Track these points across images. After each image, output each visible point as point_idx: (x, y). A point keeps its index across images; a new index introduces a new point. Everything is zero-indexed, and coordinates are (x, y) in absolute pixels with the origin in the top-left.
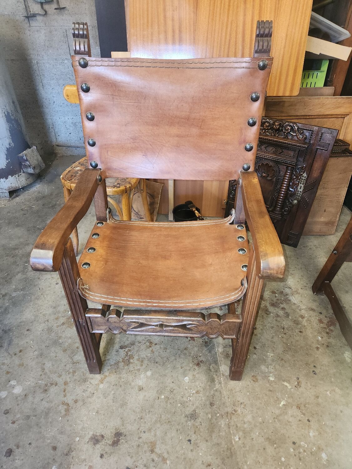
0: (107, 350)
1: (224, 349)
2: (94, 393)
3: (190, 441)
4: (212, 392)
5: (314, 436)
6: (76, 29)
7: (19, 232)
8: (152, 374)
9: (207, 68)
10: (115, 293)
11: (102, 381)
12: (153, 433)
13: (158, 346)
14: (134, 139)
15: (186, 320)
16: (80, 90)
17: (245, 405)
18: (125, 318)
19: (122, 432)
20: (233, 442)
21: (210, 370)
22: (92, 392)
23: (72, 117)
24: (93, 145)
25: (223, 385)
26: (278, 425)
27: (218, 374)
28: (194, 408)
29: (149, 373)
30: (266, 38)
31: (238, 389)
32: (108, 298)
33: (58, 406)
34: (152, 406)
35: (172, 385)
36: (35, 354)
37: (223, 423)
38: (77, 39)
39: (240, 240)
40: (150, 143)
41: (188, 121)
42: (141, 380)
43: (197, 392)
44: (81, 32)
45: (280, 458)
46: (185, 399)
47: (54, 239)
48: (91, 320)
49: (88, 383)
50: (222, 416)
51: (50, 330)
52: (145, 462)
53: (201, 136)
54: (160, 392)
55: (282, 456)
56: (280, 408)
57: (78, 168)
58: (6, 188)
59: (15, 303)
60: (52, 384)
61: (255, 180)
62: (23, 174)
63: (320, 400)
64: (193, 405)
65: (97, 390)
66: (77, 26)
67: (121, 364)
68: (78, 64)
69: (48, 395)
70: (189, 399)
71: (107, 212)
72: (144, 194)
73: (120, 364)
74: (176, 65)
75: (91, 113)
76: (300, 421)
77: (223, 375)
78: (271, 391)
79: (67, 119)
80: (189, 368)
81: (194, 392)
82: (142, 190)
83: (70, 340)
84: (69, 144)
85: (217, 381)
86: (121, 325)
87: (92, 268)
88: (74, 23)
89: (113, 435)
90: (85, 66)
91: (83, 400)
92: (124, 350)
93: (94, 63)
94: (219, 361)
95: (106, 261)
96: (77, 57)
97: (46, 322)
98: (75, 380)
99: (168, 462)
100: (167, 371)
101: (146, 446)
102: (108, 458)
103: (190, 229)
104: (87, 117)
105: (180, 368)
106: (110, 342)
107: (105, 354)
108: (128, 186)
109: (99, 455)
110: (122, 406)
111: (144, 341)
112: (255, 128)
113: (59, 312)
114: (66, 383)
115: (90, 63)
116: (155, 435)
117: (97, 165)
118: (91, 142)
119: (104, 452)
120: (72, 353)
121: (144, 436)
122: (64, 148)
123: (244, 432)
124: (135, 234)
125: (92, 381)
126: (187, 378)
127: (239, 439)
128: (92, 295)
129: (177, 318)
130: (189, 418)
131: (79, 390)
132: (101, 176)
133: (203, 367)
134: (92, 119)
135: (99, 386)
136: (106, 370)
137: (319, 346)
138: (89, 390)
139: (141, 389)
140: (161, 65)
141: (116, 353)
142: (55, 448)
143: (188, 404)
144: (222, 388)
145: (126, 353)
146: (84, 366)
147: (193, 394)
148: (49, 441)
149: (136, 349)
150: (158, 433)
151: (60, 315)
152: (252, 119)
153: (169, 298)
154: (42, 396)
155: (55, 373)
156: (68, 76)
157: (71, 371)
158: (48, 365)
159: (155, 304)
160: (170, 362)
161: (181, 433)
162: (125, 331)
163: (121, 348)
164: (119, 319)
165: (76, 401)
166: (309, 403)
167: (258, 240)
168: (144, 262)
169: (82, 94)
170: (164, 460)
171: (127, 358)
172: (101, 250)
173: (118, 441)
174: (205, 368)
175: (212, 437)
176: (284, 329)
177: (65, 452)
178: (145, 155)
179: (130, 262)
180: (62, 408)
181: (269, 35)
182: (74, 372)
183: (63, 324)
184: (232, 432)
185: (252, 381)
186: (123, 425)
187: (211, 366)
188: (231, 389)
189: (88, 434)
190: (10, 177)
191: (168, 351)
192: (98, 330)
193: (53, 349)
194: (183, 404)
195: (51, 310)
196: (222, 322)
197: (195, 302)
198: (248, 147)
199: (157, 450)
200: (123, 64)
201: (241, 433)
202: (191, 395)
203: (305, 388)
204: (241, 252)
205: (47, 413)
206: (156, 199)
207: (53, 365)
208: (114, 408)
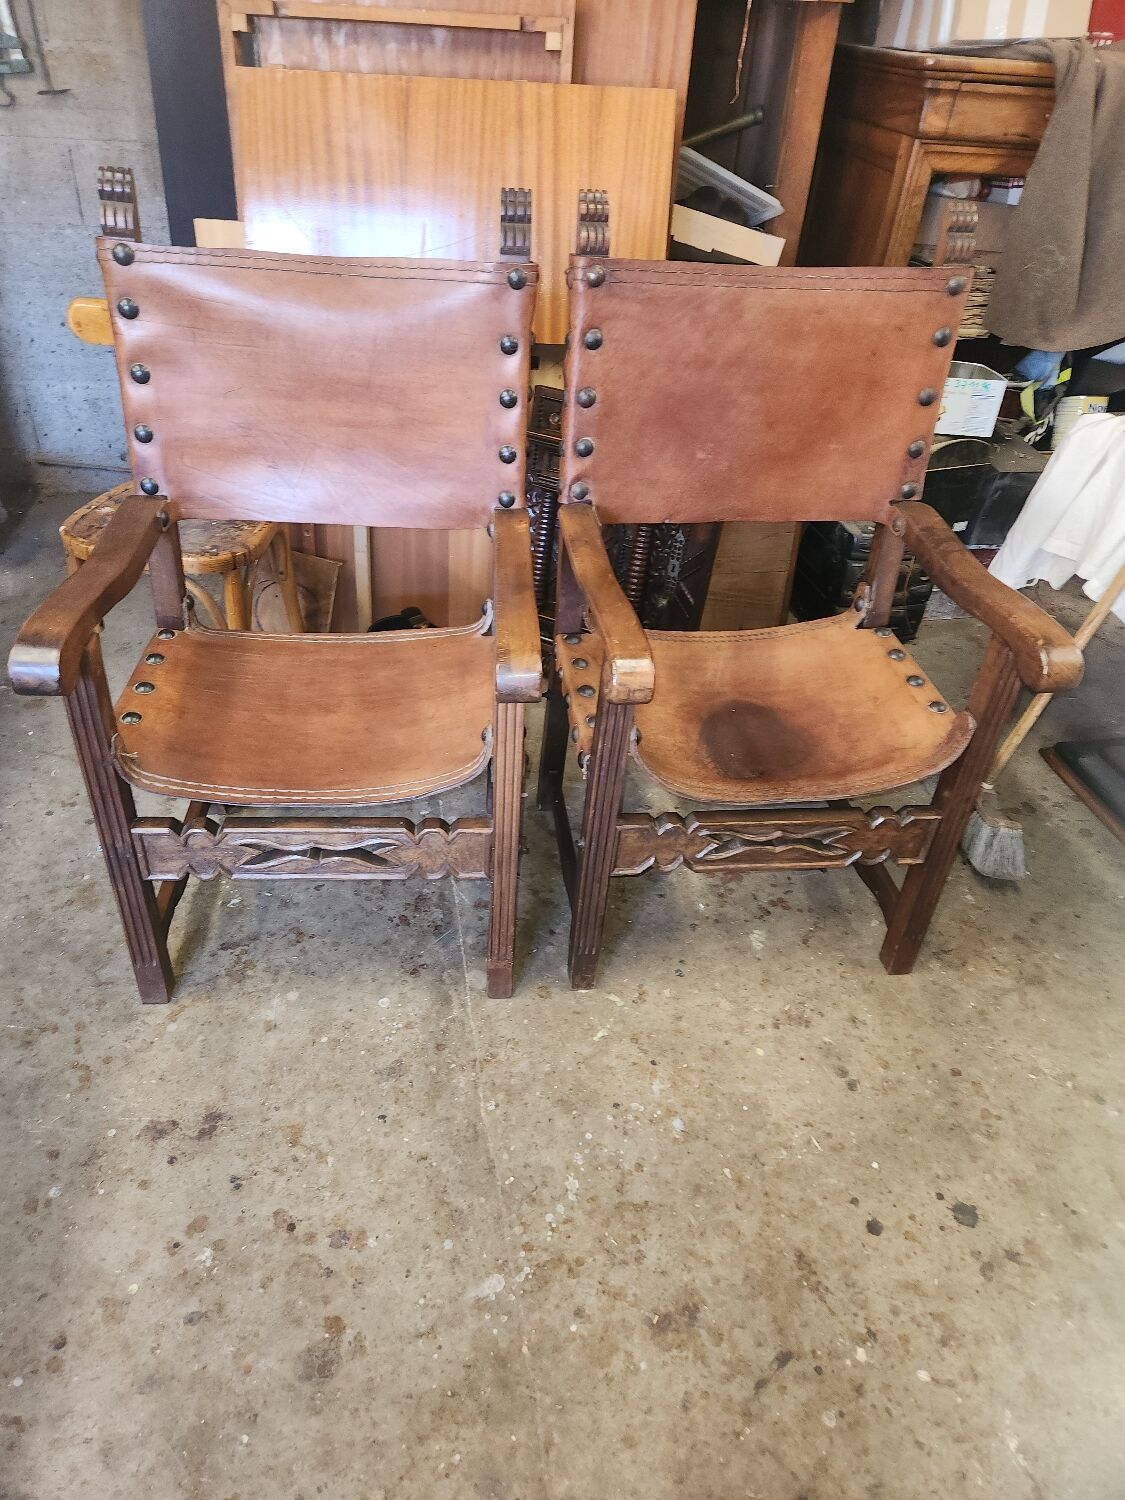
0: (187, 953)
1: (480, 938)
2: (152, 1043)
3: (383, 1117)
4: (443, 1024)
5: (662, 1091)
6: (108, 181)
8: (301, 997)
10: (202, 776)
11: (173, 1018)
12: (297, 1109)
13: (319, 940)
14: (246, 427)
15: (371, 837)
16: (116, 314)
17: (517, 1043)
18: (227, 834)
19: (223, 1110)
20: (483, 1114)
21: (442, 982)
22: (149, 1040)
23: (85, 384)
24: (147, 439)
25: (469, 1010)
26: (585, 1074)
27: (461, 988)
28: (397, 1056)
29: (293, 996)
30: (521, 225)
31: (503, 1014)
32: (185, 786)
33: (62, 1072)
34: (298, 1059)
35: (347, 1016)
37: (461, 1081)
38: (108, 202)
40: (286, 439)
41: (367, 391)
42: (274, 1009)
43: (408, 1026)
44: (118, 189)
45: (583, 1134)
46: (377, 1040)
47: (61, 625)
48: (146, 844)
49: (138, 1023)
50: (462, 1067)
51: (33, 917)
52: (276, 1164)
53: (401, 426)
54: (317, 1032)
55: (588, 1131)
56: (594, 1043)
57: (107, 510)
60: (43, 1030)
61: (523, 527)
63: (684, 1024)
64: (396, 1051)
65: (160, 1035)
66: (109, 175)
67: (224, 982)
68: (111, 257)
69: (35, 1051)
70: (387, 1040)
71: (184, 605)
72: (289, 584)
73: (220, 980)
74: (334, 269)
75: (141, 366)
76: (635, 1064)
77: (471, 989)
78: (578, 1013)
79: (71, 388)
80: (391, 981)
81: (400, 1025)
82: (281, 573)
83: (89, 937)
84: (77, 461)
85: (455, 1003)
86: (219, 855)
87: (146, 723)
88: (101, 169)
89: (201, 1119)
90: (127, 260)
91: (126, 1058)
92: (230, 951)
93: (147, 256)
94: (464, 963)
95: (182, 713)
96: (110, 243)
97: (23, 901)
98: (104, 1018)
99: (330, 1159)
100: (337, 989)
101: (279, 1134)
102: (189, 1163)
103: (392, 647)
104: (133, 374)
105: (370, 981)
107: (182, 963)
108: (240, 552)
109: (166, 1159)
110: (223, 1063)
111: (282, 932)
112: (517, 414)
113: (58, 877)
114: (80, 1026)
115: (138, 256)
116: (302, 1113)
117: (155, 488)
118: (142, 433)
119: (179, 1152)
120: (95, 964)
121: (275, 1117)
122: (62, 470)
123: (508, 1093)
124: (255, 660)
125: (148, 1019)
126: (385, 1000)
127: (497, 1106)
128: (146, 778)
130: (385, 1077)
131: (114, 1040)
132: (167, 514)
133: (426, 977)
134: (144, 379)
135: (165, 1028)
136: (184, 996)
137: (697, 922)
138: (141, 1037)
139: (271, 1027)
140: (302, 267)
141: (211, 959)
142: (54, 1155)
143: (384, 1050)
144: (467, 1015)
145: (235, 958)
146: (129, 989)
147: (398, 1029)
148: (40, 1142)
149: (262, 947)
150: (310, 1108)
151: (60, 883)
152: (508, 391)
153: (330, 785)
154: (18, 1054)
155: (51, 1006)
156: (75, 270)
157: (93, 1000)
158: (32, 992)
159: (297, 797)
160: (345, 970)
161: (363, 1105)
162: (230, 872)
163: (224, 947)
164: (212, 837)
165: (107, 1060)
166: (658, 1031)
168: (275, 718)
169: (121, 322)
170: (322, 1157)
171: (238, 967)
172: (167, 687)
173: (212, 1128)
174: (430, 978)
175: (435, 1106)
177: (82, 1159)
178: (273, 466)
179: (240, 716)
180: (72, 1075)
181: (526, 219)
182: (101, 1003)
183: (70, 902)
184: (481, 1095)
185: (537, 998)
186: (225, 1099)
187: (445, 974)
188: (489, 1016)
189: (140, 1120)
191: (342, 949)
192: (161, 872)
193: (44, 957)
194: (372, 1050)
195: (35, 873)
196: (452, 835)
197: (388, 790)
198: (506, 454)
199: (307, 1140)
200: (216, 261)
201: (501, 1096)
202: (394, 1032)
203: (655, 1004)
205: (33, 1087)
206: (323, 603)
207: (45, 991)
208: (204, 1068)
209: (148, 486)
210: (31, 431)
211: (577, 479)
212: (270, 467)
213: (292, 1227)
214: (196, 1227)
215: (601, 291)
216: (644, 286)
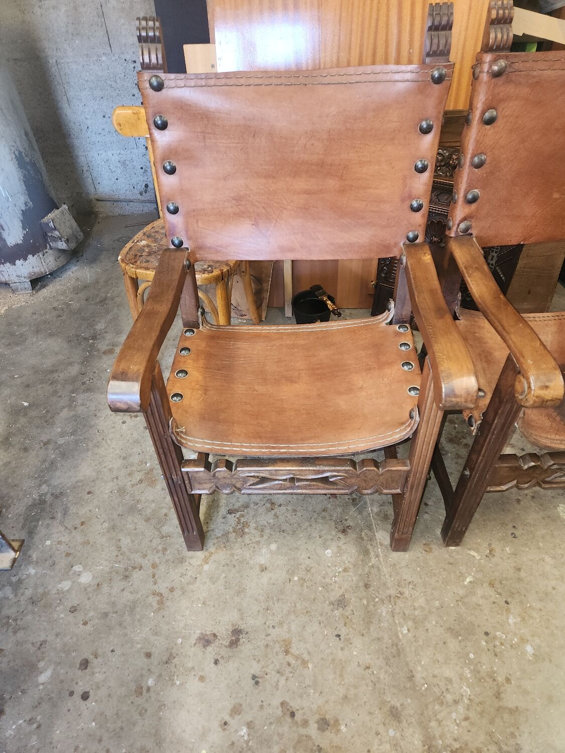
0: (209, 516)
1: (381, 507)
2: (196, 578)
3: (338, 636)
4: (367, 570)
5: (515, 623)
6: (143, 28)
7: (55, 344)
8: (278, 548)
9: (350, 83)
10: (223, 436)
11: (206, 561)
12: (285, 627)
13: (284, 508)
14: (238, 199)
15: (328, 471)
16: (153, 127)
17: (415, 585)
18: (239, 471)
19: (242, 628)
20: (400, 636)
21: (362, 539)
22: (194, 577)
23: (118, 152)
24: (175, 211)
25: (381, 559)
26: (463, 609)
27: (374, 544)
28: (341, 592)
29: (273, 547)
30: (443, 33)
31: (403, 563)
32: (213, 444)
33: (147, 597)
34: (282, 592)
35: (308, 562)
36: (104, 527)
37: (384, 610)
38: (144, 45)
39: (403, 348)
40: (264, 205)
41: (321, 168)
42: (263, 556)
43: (345, 570)
44: (151, 34)
45: (468, 655)
46: (327, 580)
47: (138, 366)
48: (190, 476)
49: (187, 564)
50: (382, 601)
51: (122, 491)
52: (278, 667)
53: (342, 191)
54: (291, 572)
55: (470, 652)
56: (465, 586)
57: (144, 243)
58: (26, 275)
59: (65, 453)
60: (134, 568)
61: (428, 258)
62: (50, 252)
63: (522, 574)
64: (340, 588)
65: (200, 573)
66: (144, 23)
67: (232, 536)
68: (148, 85)
69: (131, 583)
70: (333, 580)
71: (199, 313)
72: (247, 278)
73: (230, 535)
74: (302, 80)
75: (170, 162)
76: (494, 603)
77: (381, 545)
78: (451, 564)
79: (111, 155)
80: (331, 537)
81: (340, 570)
82: (243, 272)
83: (153, 505)
84: (116, 197)
85: (372, 554)
86: (234, 481)
87: (186, 401)
88: (138, 19)
89: (230, 633)
90: (159, 87)
91: (182, 588)
92: (233, 515)
93: (172, 83)
94: (374, 525)
95: (206, 390)
96: (146, 75)
97: (115, 480)
98: (167, 561)
99: (310, 666)
100: (299, 543)
101: (277, 645)
102: (226, 664)
103: (326, 334)
104: (164, 168)
105: (318, 537)
106: (214, 505)
107: (207, 523)
108: (225, 269)
109: (213, 661)
110: (239, 593)
111: (262, 502)
112: (426, 176)
113: (132, 465)
114: (154, 566)
115: (166, 83)
116: (289, 631)
117: (181, 243)
118: (172, 208)
119: (220, 656)
120: (159, 523)
121: (274, 633)
122: (109, 203)
123: (415, 621)
124: (243, 348)
125: (192, 561)
126: (329, 551)
127: (409, 630)
128: (190, 441)
129: (315, 468)
130: (336, 606)
131: (174, 576)
132: (189, 261)
133: (352, 535)
134: (172, 171)
135: (202, 568)
136: (210, 544)
137: (520, 498)
138: (190, 573)
139: (264, 569)
140: (279, 81)
141: (223, 520)
142: (148, 655)
143: (332, 587)
144: (380, 563)
145: (237, 520)
146: (179, 540)
147: (339, 572)
148: (139, 646)
149: (252, 513)
150: (293, 627)
151: (134, 469)
152: (421, 161)
153: (303, 440)
154: (123, 584)
155: (137, 552)
157: (160, 548)
158: (126, 541)
159: (283, 450)
160: (302, 529)
161: (325, 626)
162: (240, 490)
163: (230, 512)
164: (230, 473)
165: (172, 590)
166: (506, 579)
167: (436, 354)
168: (261, 389)
169: (157, 134)
170: (304, 663)
171: (239, 527)
172: (195, 374)
173: (238, 640)
174: (354, 536)
175: (369, 629)
177: (165, 659)
178: (256, 224)
179: (240, 389)
180: (153, 601)
181: (449, 27)
182: (165, 549)
183: (141, 481)
184: (397, 622)
185: (424, 552)
186: (242, 619)
187: (363, 533)
188: (394, 564)
189: (194, 633)
190: (30, 256)
191: (299, 514)
192: (199, 489)
193: (130, 519)
194: (326, 587)
195: (120, 462)
196: (381, 471)
197: (342, 445)
198: (415, 204)
199: (294, 650)
200: (219, 82)
201: (410, 623)
202: (337, 574)
203: (501, 558)
204: (406, 368)
205: (132, 607)
206: (264, 285)
207: (133, 541)
208: (227, 597)
209: (176, 242)
210: (91, 181)
211: (464, 219)
212: (253, 224)
213: (293, 715)
214: (236, 710)
215: (501, 80)
216: (535, 73)
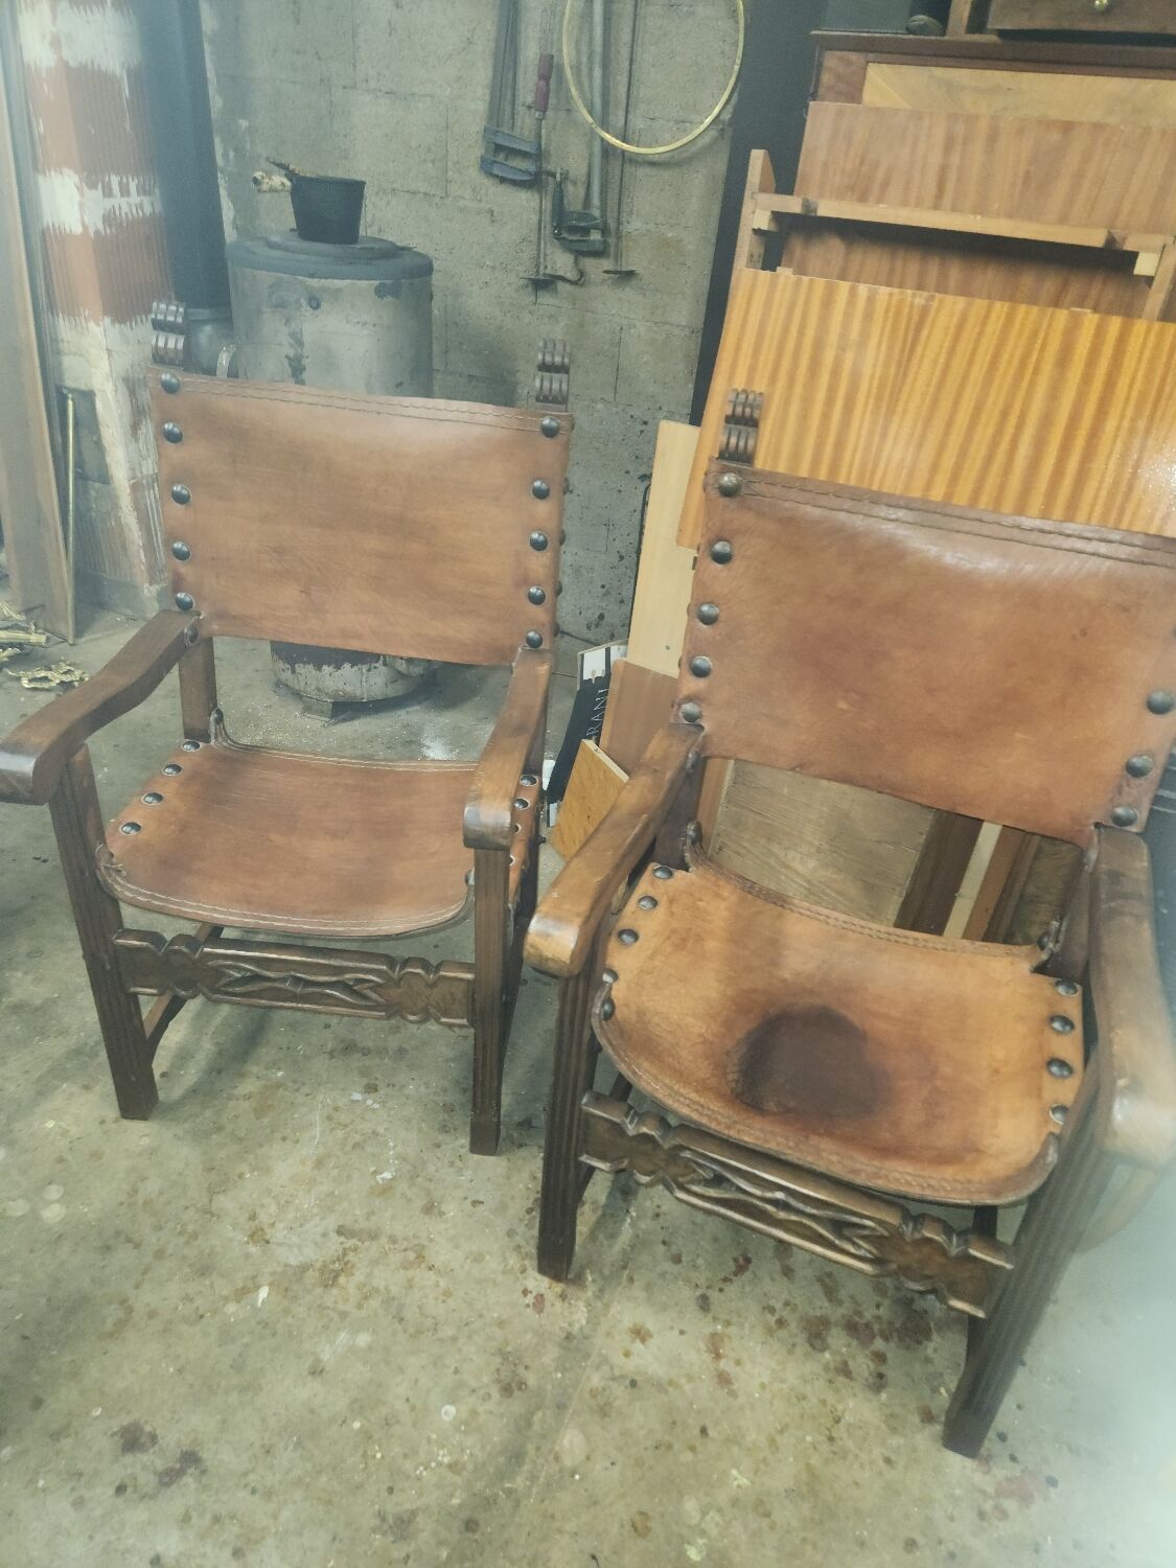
2: (202, 1317)
4: (493, 1491)
8: (370, 1347)
11: (239, 1296)
13: (434, 1277)
19: (204, 1456)
28: (416, 1504)
29: (363, 1339)
34: (315, 1435)
35: (400, 1406)
36: (142, 1143)
42: (333, 1347)
43: (454, 1467)
46: (408, 1466)
49: (207, 1282)
54: (357, 1408)
58: (330, 691)
60: (129, 1240)
64: (420, 1496)
65: (215, 1312)
67: (312, 1277)
70: (418, 1472)
73: (310, 1272)
80: (475, 1384)
85: (527, 1467)
89: (178, 1450)
91: (169, 1322)
92: (342, 1239)
94: (571, 1411)
98: (184, 1258)
100: (411, 1360)
101: (235, 1529)
105: (451, 1370)
109: (117, 1483)
110: (244, 1389)
111: (405, 1243)
114: (159, 1255)
116: (273, 1517)
120: (220, 1184)
121: (245, 1502)
125: (218, 1283)
126: (451, 1409)
130: (385, 1527)
133: (516, 1404)
135: (224, 1305)
138: (198, 1302)
139: (316, 1371)
141: (319, 1239)
143: (407, 1485)
144: (529, 1496)
145: (341, 1252)
147: (440, 1464)
149: (374, 1253)
150: (285, 1515)
155: (153, 1214)
157: (190, 1228)
160: (435, 1337)
161: (339, 1551)
165: (152, 1315)
171: (336, 1266)
173: (180, 1473)
176: (838, 1421)
182: (194, 1236)
186: (216, 1441)
187: (539, 1414)
188: (552, 1517)
194: (396, 1476)
202: (433, 1464)
208: (223, 1383)
